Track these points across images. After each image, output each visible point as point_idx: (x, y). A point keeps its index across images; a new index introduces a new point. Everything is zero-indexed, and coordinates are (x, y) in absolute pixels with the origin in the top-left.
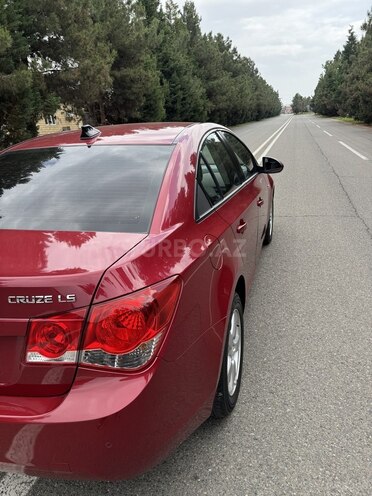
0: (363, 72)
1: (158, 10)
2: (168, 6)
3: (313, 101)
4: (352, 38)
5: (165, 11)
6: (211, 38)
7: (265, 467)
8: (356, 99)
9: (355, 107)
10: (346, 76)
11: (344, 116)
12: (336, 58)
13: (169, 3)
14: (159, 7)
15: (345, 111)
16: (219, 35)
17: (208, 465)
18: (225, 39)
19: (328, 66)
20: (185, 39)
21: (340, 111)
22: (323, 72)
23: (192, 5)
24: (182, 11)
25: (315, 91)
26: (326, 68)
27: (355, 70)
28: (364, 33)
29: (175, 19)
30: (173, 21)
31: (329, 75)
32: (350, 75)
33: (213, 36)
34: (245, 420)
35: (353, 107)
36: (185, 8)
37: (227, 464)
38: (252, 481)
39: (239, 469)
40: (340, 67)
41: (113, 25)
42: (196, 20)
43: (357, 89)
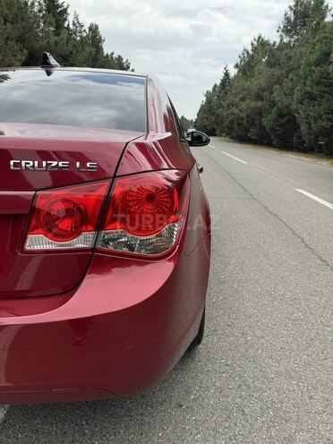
0: (237, 101)
1: (66, 25)
2: (74, 24)
3: (195, 123)
4: (227, 74)
5: (71, 27)
6: (112, 58)
7: (244, 387)
8: (231, 122)
9: (230, 128)
10: (223, 103)
11: (221, 136)
12: (214, 89)
13: (76, 21)
14: (67, 23)
15: (222, 131)
16: (120, 57)
17: (188, 393)
18: (124, 61)
19: (208, 95)
20: (90, 54)
21: (218, 132)
22: (204, 99)
23: (97, 27)
24: (87, 30)
25: (198, 115)
26: (206, 96)
27: (230, 99)
28: (236, 71)
29: (81, 37)
30: (79, 38)
31: (209, 101)
32: (227, 102)
33: (114, 56)
34: (212, 350)
35: (229, 128)
36: (90, 28)
37: (207, 389)
38: (236, 401)
39: (221, 392)
40: (218, 96)
41: (24, 28)
42: (100, 40)
43: (232, 114)
